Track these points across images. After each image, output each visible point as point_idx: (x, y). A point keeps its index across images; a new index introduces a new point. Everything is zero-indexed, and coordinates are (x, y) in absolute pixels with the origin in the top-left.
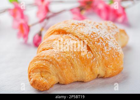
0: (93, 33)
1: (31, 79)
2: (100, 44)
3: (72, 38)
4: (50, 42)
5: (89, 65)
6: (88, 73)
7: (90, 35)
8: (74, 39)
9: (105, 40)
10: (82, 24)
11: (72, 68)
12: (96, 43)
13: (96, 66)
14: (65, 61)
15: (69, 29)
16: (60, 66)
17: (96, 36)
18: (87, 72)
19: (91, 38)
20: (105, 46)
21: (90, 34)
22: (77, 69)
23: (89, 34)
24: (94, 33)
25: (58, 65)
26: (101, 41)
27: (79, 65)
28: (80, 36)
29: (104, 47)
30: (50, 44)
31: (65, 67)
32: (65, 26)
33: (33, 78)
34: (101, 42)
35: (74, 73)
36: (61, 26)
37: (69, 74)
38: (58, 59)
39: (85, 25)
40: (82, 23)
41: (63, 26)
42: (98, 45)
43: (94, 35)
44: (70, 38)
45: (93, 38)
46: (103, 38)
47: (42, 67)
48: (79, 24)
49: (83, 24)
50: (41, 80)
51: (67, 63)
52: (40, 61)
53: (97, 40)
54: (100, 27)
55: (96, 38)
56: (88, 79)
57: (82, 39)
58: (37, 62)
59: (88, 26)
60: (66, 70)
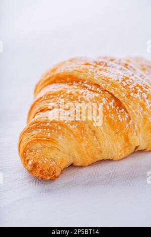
0: (124, 78)
1: (28, 161)
2: (139, 96)
3: (90, 88)
4: (52, 96)
5: (124, 131)
6: (121, 146)
7: (120, 81)
8: (93, 89)
9: (145, 89)
10: (102, 64)
11: (95, 139)
12: (132, 94)
13: (135, 133)
14: (83, 128)
15: (82, 72)
16: (75, 137)
17: (130, 82)
18: (119, 144)
19: (124, 87)
20: (147, 99)
21: (120, 79)
22: (104, 139)
23: (118, 80)
24: (127, 78)
25: (72, 135)
26: (139, 90)
27: (106, 133)
28: (103, 83)
29: (145, 101)
30: (53, 99)
31: (84, 138)
32: (75, 69)
33: (32, 160)
34: (140, 93)
35: (99, 147)
36: (67, 68)
37: (92, 149)
38: (72, 125)
39: (108, 65)
40: (102, 62)
41: (72, 68)
42: (136, 97)
43: (127, 81)
44: (87, 87)
45: (126, 86)
46: (141, 85)
47: (46, 140)
48: (97, 64)
49: (105, 64)
50: (45, 162)
51: (87, 130)
52: (40, 130)
53: (133, 89)
54: (131, 67)
55: (131, 87)
56: (122, 155)
57: (107, 89)
58: (35, 132)
59: (113, 67)
60: (87, 142)
